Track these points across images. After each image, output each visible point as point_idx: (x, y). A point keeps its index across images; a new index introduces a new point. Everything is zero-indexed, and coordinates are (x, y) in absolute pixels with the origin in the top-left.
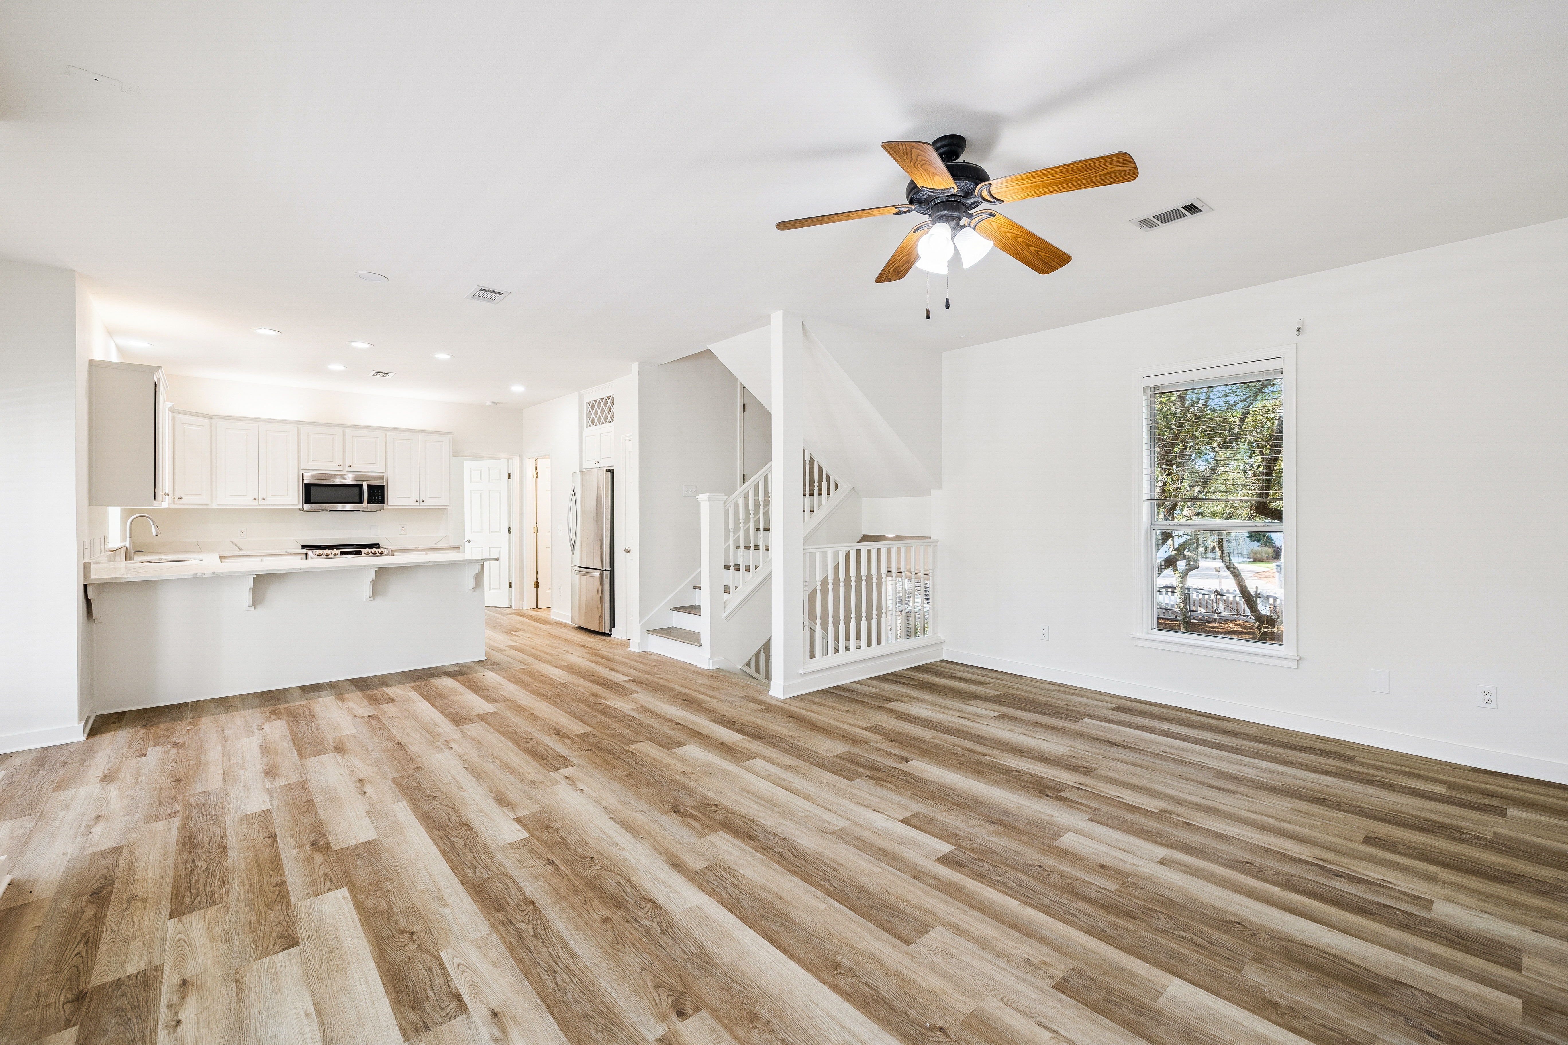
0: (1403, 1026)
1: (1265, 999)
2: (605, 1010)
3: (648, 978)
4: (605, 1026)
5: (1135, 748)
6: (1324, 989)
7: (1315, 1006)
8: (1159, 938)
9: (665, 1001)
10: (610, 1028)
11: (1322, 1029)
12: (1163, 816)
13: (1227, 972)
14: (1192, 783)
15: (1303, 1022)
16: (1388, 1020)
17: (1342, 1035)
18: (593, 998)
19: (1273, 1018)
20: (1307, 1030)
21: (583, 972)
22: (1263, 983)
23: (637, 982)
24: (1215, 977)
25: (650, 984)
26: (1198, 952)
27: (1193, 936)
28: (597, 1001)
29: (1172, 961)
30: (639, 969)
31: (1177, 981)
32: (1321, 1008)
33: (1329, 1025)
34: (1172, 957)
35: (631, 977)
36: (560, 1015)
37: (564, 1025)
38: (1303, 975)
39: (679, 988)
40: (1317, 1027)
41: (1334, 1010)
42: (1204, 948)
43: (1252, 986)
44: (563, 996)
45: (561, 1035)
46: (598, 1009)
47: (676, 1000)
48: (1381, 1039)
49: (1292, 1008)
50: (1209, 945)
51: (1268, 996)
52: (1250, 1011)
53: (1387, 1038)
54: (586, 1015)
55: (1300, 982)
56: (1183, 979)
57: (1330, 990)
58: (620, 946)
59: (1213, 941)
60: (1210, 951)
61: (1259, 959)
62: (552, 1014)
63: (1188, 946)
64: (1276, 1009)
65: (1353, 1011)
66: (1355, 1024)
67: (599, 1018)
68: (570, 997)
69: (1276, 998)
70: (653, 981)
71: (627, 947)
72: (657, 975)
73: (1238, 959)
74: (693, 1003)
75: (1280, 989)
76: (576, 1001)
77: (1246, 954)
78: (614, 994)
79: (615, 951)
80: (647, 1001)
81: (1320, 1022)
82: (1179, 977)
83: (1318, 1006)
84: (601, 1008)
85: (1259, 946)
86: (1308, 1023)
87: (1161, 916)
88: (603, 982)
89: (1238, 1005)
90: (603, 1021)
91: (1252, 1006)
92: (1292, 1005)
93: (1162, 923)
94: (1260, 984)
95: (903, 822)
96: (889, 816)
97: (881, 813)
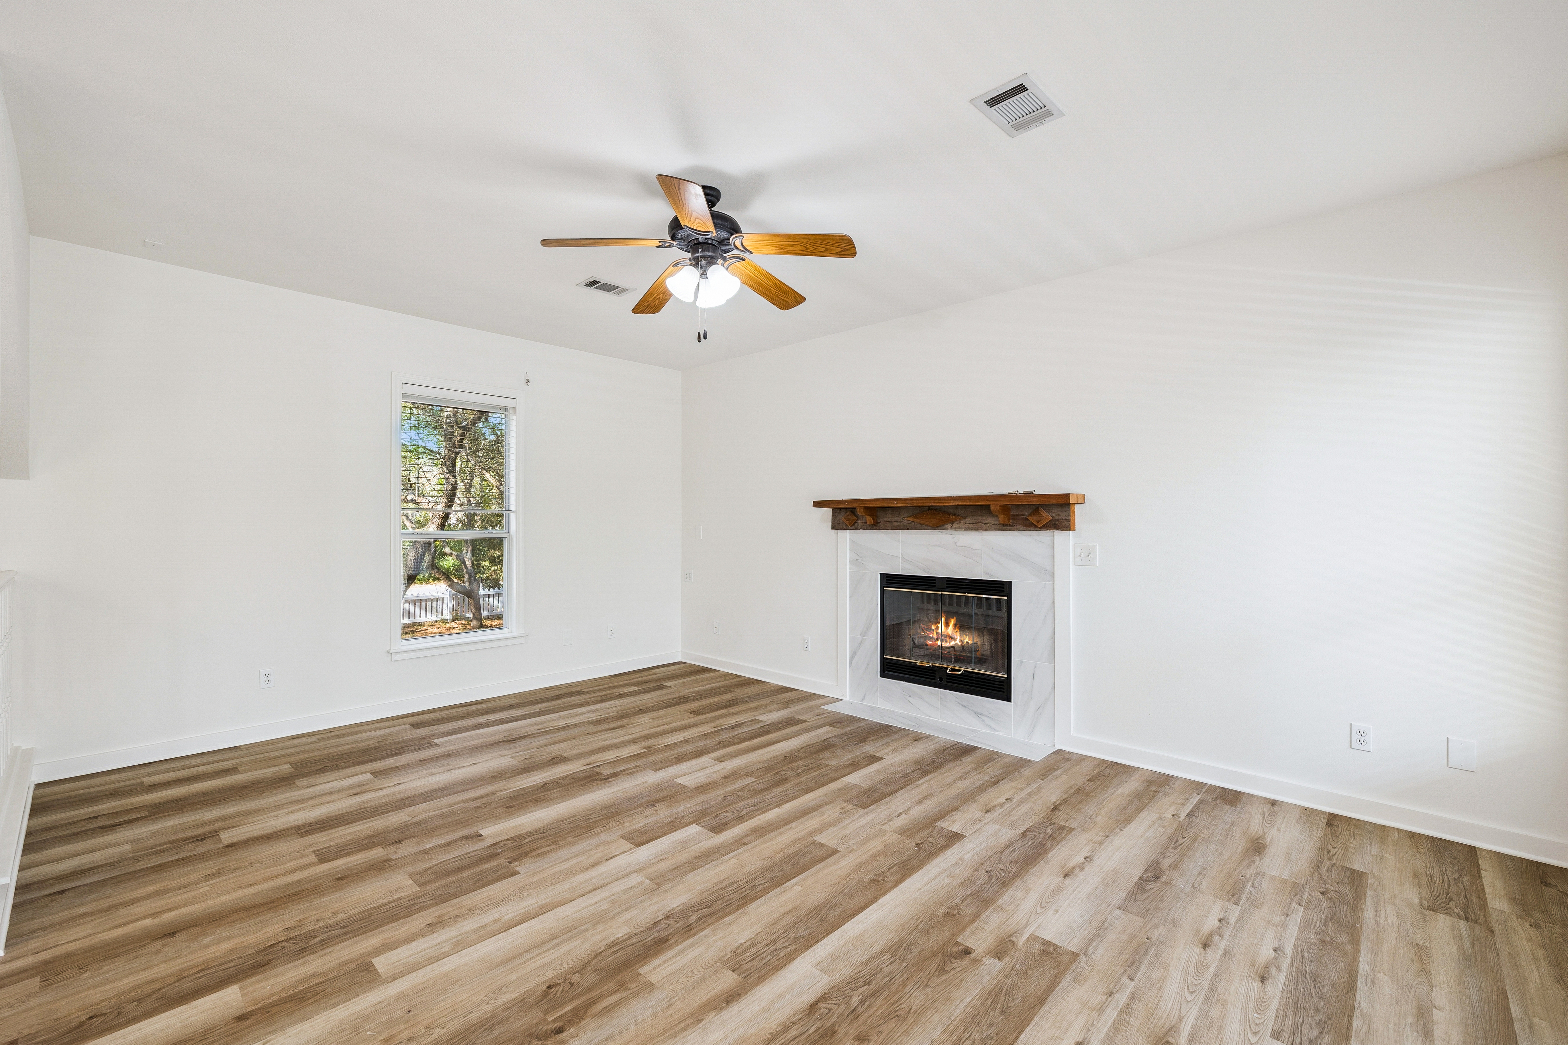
2: (990, 1000)
3: (936, 981)
4: (1006, 995)
5: (530, 735)
9: (958, 965)
10: (1006, 991)
12: (650, 751)
14: (601, 734)
18: (981, 1013)
21: (953, 1032)
23: (946, 987)
25: (943, 978)
28: (982, 1009)
30: (929, 990)
35: (941, 992)
36: (1014, 1031)
37: (1022, 1025)
39: (940, 957)
44: (991, 1038)
45: (1033, 1023)
46: (991, 1005)
47: (953, 958)
54: (1003, 1012)
58: (902, 1013)
62: (1017, 1038)
67: (1000, 1001)
68: (989, 1032)
70: (939, 976)
71: (902, 1006)
72: (931, 975)
74: (952, 947)
76: (991, 1025)
78: (968, 999)
79: (911, 1015)
80: (964, 975)
84: (989, 1003)
88: (958, 1012)
90: (1002, 998)
95: (639, 845)
96: (624, 852)
97: (615, 856)
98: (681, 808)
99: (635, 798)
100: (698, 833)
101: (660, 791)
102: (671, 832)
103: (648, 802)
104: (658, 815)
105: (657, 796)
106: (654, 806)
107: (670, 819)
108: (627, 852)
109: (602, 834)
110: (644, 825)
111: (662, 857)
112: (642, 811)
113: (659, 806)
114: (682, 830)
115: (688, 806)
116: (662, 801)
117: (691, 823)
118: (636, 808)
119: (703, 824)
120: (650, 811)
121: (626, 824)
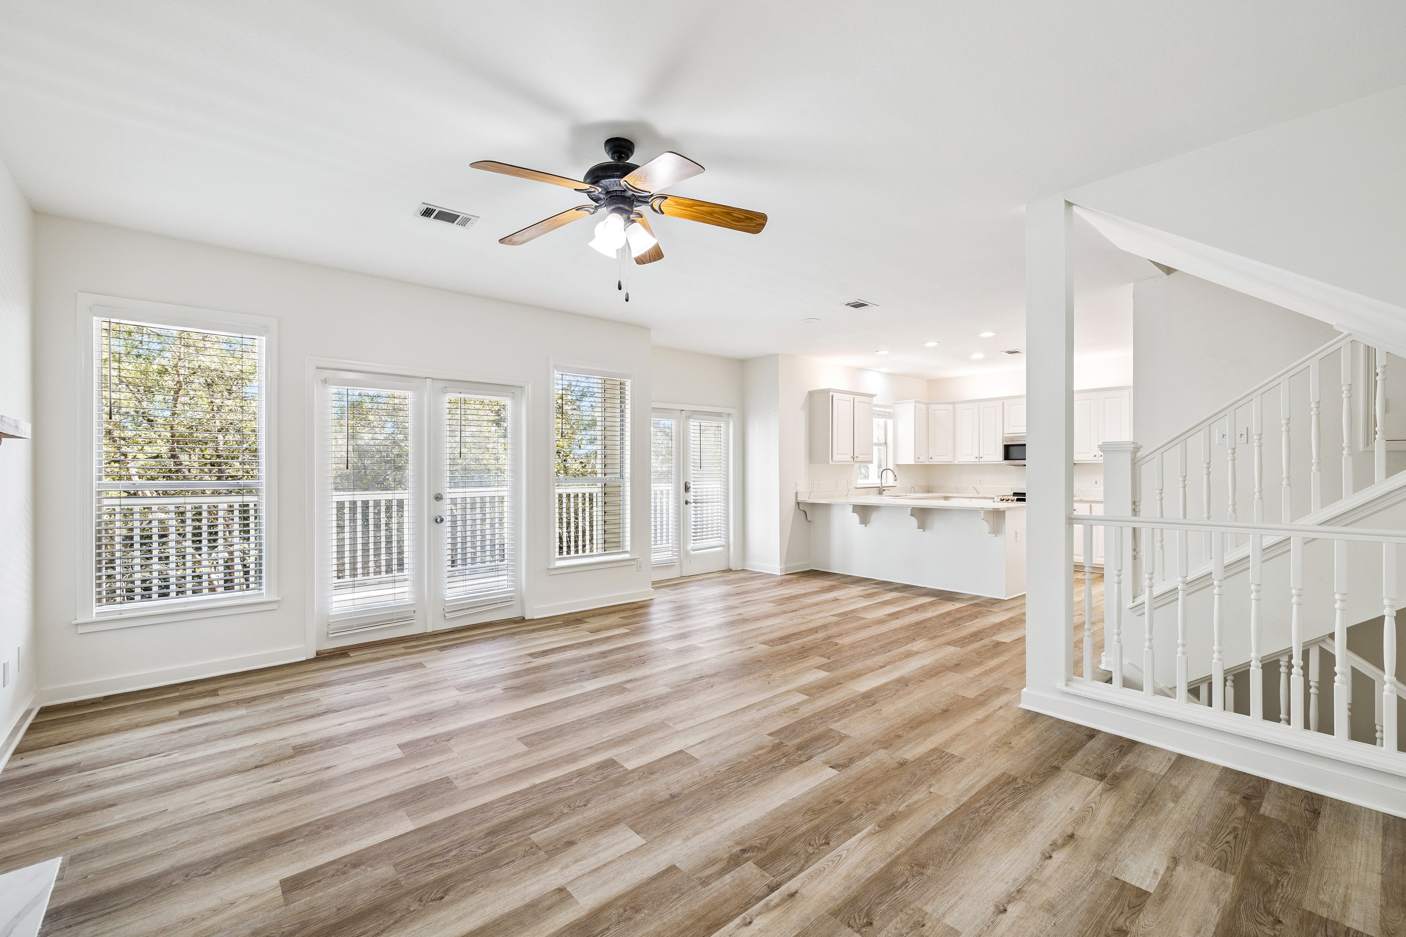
0: (273, 931)
1: (363, 864)
6: (339, 906)
7: (334, 889)
8: (456, 838)
11: (319, 879)
13: (398, 858)
15: (331, 872)
16: (284, 926)
17: (305, 887)
19: (348, 858)
20: (326, 869)
22: (375, 872)
24: (401, 848)
26: (428, 852)
27: (446, 858)
29: (430, 834)
31: (412, 828)
32: (329, 891)
33: (317, 885)
34: (433, 836)
38: (359, 903)
40: (322, 877)
41: (322, 897)
42: (429, 858)
43: (378, 863)
48: (281, 906)
49: (345, 874)
50: (430, 862)
51: (364, 867)
52: (363, 850)
53: (279, 911)
55: (357, 895)
56: (411, 831)
57: (335, 910)
59: (433, 868)
60: (424, 859)
61: (395, 885)
63: (438, 850)
64: (352, 864)
65: (310, 909)
66: (303, 901)
69: (358, 870)
73: (404, 871)
75: (362, 878)
77: (406, 880)
81: (323, 882)
82: (415, 830)
83: (332, 890)
85: (407, 894)
86: (329, 874)
87: (480, 851)
89: (371, 847)
91: (364, 853)
92: (346, 875)
93: (473, 848)
94: (376, 870)
95: (681, 752)
96: (692, 746)
97: (699, 744)
98: (641, 790)
99: (695, 810)
100: (628, 760)
101: (665, 820)
102: (652, 762)
103: (678, 801)
104: (666, 783)
105: (668, 811)
106: (671, 795)
107: (653, 777)
108: (690, 747)
109: (716, 764)
110: (679, 771)
111: (661, 740)
112: (684, 789)
113: (665, 795)
114: (642, 764)
115: (632, 794)
116: (661, 802)
117: (633, 771)
118: (691, 794)
119: (621, 769)
120: (675, 789)
121: (697, 773)
